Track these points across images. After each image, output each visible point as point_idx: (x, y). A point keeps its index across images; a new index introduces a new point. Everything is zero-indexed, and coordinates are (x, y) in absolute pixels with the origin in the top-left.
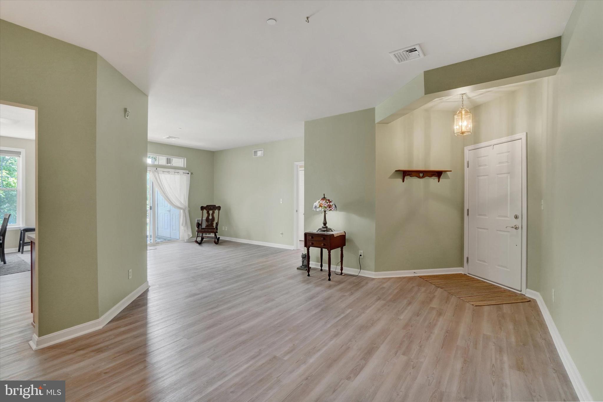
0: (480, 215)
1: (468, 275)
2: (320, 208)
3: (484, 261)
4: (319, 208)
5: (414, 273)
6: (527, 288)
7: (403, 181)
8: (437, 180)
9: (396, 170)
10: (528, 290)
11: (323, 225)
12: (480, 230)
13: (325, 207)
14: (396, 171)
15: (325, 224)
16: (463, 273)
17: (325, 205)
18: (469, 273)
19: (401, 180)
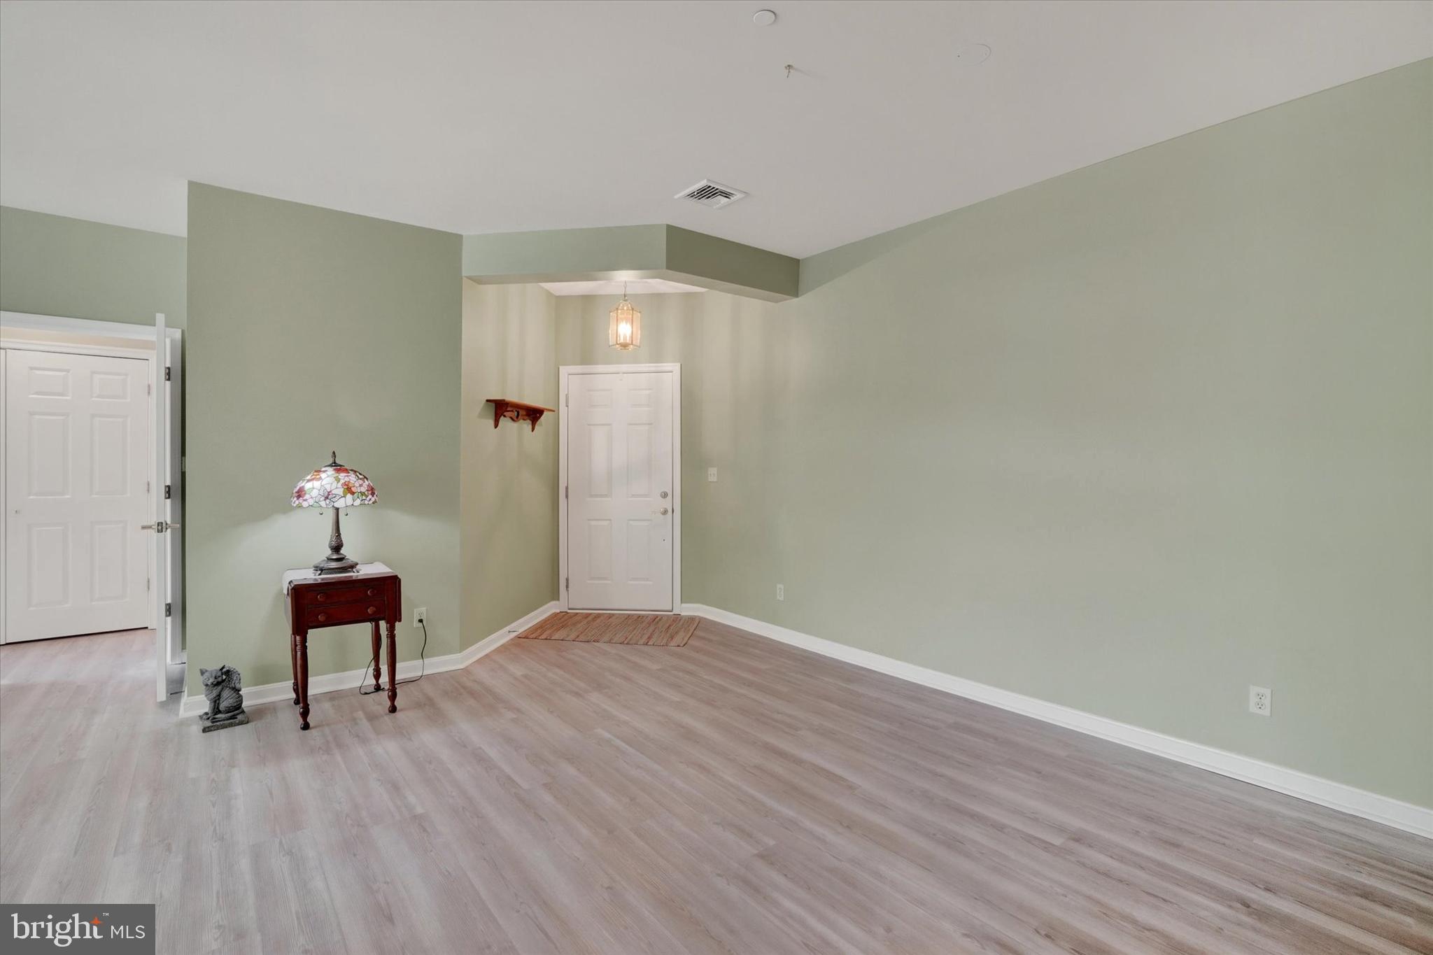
0: (591, 496)
1: (569, 611)
2: (349, 496)
3: (605, 579)
4: (344, 497)
5: (509, 632)
6: (682, 602)
7: (496, 426)
8: (530, 426)
9: (489, 398)
10: (684, 605)
11: (330, 552)
12: (593, 523)
13: (363, 494)
14: (487, 401)
15: (337, 548)
16: (558, 611)
17: (361, 486)
18: (570, 607)
19: (492, 422)
